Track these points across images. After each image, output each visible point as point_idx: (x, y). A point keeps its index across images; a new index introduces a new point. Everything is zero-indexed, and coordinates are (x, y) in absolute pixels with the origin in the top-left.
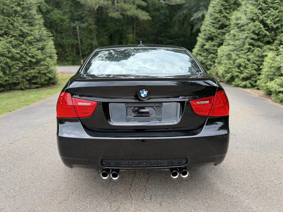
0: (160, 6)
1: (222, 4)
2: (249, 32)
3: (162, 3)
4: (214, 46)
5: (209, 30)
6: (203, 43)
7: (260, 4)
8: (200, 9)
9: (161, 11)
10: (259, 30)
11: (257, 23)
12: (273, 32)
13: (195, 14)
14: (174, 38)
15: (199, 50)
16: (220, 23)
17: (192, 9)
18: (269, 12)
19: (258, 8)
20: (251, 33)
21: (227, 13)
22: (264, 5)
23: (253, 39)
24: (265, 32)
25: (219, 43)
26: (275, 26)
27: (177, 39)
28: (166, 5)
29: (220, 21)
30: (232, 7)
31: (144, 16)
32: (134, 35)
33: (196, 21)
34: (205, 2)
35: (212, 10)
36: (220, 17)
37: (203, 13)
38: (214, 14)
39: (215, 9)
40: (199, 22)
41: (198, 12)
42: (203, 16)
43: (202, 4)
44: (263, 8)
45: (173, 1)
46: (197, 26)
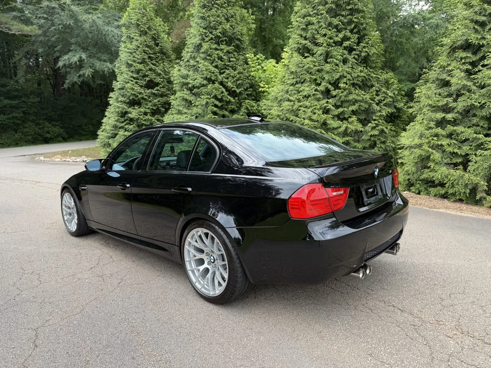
2: (209, 97)
4: (145, 114)
5: (133, 89)
6: (124, 108)
7: (215, 60)
8: (72, 49)
10: (221, 95)
11: (217, 85)
12: (236, 98)
13: (66, 57)
15: (117, 121)
16: (147, 79)
17: (56, 47)
18: (227, 72)
19: (213, 65)
20: (213, 97)
21: (154, 65)
22: (220, 62)
23: (216, 106)
24: (229, 97)
25: (152, 109)
26: (238, 91)
29: (145, 76)
30: (159, 56)
33: (68, 70)
34: (79, 39)
35: (129, 58)
36: (144, 69)
37: (81, 57)
38: (134, 64)
39: (134, 57)
40: (72, 71)
41: (69, 53)
42: (81, 60)
43: (73, 41)
44: (220, 66)
45: (15, 27)
46: (70, 77)
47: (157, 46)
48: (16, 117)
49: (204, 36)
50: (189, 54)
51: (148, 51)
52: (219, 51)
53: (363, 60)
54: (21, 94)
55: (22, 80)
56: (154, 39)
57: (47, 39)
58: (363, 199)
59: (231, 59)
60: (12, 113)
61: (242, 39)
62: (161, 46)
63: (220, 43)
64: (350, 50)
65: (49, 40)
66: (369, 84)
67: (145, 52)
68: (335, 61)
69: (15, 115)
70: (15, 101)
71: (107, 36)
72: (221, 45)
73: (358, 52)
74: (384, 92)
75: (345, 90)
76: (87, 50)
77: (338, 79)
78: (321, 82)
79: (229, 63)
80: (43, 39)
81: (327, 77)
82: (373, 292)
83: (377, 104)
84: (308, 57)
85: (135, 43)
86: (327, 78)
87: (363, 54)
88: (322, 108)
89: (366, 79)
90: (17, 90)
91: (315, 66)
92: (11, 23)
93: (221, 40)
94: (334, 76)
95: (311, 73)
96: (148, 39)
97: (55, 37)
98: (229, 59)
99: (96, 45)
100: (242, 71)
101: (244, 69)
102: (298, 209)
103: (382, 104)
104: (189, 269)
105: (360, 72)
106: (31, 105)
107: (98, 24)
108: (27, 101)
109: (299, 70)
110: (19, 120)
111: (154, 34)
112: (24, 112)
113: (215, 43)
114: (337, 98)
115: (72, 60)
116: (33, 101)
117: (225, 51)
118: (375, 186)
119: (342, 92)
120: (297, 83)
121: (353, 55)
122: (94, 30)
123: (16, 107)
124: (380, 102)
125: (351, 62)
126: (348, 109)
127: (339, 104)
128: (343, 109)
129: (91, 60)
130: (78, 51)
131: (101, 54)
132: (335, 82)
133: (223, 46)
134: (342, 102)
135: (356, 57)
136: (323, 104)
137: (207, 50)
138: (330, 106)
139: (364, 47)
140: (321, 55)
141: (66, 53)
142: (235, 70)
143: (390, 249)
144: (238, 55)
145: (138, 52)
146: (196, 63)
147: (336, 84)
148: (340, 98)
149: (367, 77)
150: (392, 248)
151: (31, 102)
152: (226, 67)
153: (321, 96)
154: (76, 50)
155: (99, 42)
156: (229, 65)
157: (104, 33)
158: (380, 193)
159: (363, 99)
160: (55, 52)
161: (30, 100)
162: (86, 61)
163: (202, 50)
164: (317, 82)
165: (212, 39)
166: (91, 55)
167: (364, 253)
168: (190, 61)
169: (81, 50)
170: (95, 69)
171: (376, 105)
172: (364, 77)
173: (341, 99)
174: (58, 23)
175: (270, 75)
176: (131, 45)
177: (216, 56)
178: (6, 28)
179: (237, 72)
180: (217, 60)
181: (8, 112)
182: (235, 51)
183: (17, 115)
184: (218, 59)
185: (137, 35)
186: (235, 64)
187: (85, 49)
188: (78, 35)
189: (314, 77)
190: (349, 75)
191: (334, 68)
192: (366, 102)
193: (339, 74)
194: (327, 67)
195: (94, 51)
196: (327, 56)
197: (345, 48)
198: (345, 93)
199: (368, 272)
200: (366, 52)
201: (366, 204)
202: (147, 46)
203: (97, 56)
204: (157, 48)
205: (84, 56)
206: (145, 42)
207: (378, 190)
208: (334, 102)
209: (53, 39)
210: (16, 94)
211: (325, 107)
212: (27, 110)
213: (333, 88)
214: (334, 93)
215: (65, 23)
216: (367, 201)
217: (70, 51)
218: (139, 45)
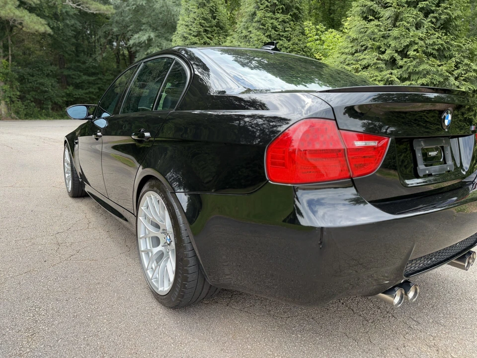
0: (64, 11)
1: (200, 23)
3: (67, 5)
7: (268, 29)
8: (142, 28)
9: (68, 22)
13: (136, 36)
14: (93, 74)
17: (129, 27)
19: (266, 34)
21: (209, 38)
22: (273, 31)
27: (100, 76)
28: (76, 12)
30: (215, 30)
31: (35, 24)
32: (8, 60)
33: (138, 48)
34: (150, 19)
35: (185, 30)
36: (199, 42)
37: (149, 36)
38: (190, 37)
39: (190, 30)
40: (141, 50)
41: (140, 33)
42: (150, 40)
43: (144, 20)
44: (273, 36)
45: (93, 6)
46: (139, 56)
47: (214, 19)
48: (92, 93)
49: (259, 4)
50: (243, 23)
51: (204, 23)
52: (274, 20)
53: (442, 25)
54: (97, 72)
55: (99, 58)
56: (212, 12)
57: (121, 18)
58: (416, 165)
59: (286, 29)
60: (89, 88)
61: (301, 8)
62: (218, 19)
63: (276, 12)
64: (427, 13)
65: (123, 20)
66: (447, 54)
67: (201, 25)
68: (405, 24)
69: (91, 90)
70: (93, 77)
71: (175, 16)
72: (276, 14)
73: (435, 15)
74: (466, 64)
75: (414, 59)
76: (157, 30)
77: (407, 46)
78: (386, 50)
79: (283, 33)
80: (118, 19)
81: (393, 43)
82: (419, 327)
83: (456, 79)
84: (373, 20)
85: (192, 15)
86: (393, 45)
87: (443, 17)
88: (384, 80)
89: (444, 48)
90: (94, 67)
91: (380, 31)
92: (91, 3)
93: (277, 8)
94: (402, 42)
95: (374, 40)
96: (206, 12)
97: (129, 17)
98: (285, 29)
99: (165, 25)
100: (297, 41)
101: (300, 40)
102: (283, 165)
103: (462, 78)
104: (142, 249)
105: (438, 39)
106: (106, 82)
107: (168, 4)
108: (103, 78)
109: (361, 36)
110: (95, 95)
111: (212, 7)
112: (99, 88)
113: (271, 11)
114: (404, 69)
115: (142, 39)
116: (108, 78)
117: (280, 20)
118: (442, 147)
119: (411, 62)
120: (356, 52)
121: (430, 18)
122: (164, 11)
123: (93, 83)
124: (460, 75)
125: (425, 27)
126: (417, 82)
127: (406, 76)
128: (410, 82)
129: (159, 40)
130: (148, 30)
131: (168, 34)
132: (404, 49)
133: (278, 14)
134: (410, 73)
135: (434, 20)
136: (386, 75)
137: (261, 18)
138: (394, 78)
139: (446, 8)
140: (388, 19)
141: (137, 32)
142: (289, 41)
143: (457, 260)
144: (295, 24)
145: (194, 25)
146: (248, 34)
147: (403, 53)
148: (407, 69)
149: (445, 45)
150: (462, 259)
151: (106, 79)
152: (280, 37)
153: (384, 66)
154: (146, 30)
155: (168, 23)
156: (283, 35)
157: (173, 13)
158: (450, 162)
159: (438, 71)
160: (128, 31)
161: (105, 77)
162: (154, 40)
163: (256, 19)
164: (381, 49)
165: (267, 6)
166: (159, 35)
167: (406, 261)
168: (243, 31)
169: (151, 30)
170: (162, 49)
171: (453, 79)
172: (442, 45)
173: (409, 70)
174: (133, 3)
175: (328, 46)
176: (189, 17)
177: (270, 25)
178: (87, 7)
179: (292, 42)
180: (270, 29)
181: (86, 87)
182: (292, 20)
183: (93, 90)
184: (272, 28)
185: (195, 7)
186: (290, 34)
187: (155, 29)
188: (149, 16)
189: (378, 44)
190: (422, 42)
191: (403, 33)
192: (441, 75)
193: (408, 40)
194: (395, 32)
195: (163, 31)
196: (397, 18)
197: (421, 9)
198: (414, 63)
199: (411, 294)
200: (448, 14)
201: (421, 175)
202: (205, 19)
203: (165, 36)
204: (214, 22)
205: (152, 35)
206: (202, 13)
207: (446, 156)
208: (399, 74)
209: (127, 19)
210: (93, 71)
211: (388, 78)
212: (102, 86)
213: (400, 57)
214: (401, 63)
215: (138, 3)
216: (425, 170)
217: (141, 30)
218: (195, 17)
